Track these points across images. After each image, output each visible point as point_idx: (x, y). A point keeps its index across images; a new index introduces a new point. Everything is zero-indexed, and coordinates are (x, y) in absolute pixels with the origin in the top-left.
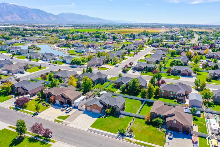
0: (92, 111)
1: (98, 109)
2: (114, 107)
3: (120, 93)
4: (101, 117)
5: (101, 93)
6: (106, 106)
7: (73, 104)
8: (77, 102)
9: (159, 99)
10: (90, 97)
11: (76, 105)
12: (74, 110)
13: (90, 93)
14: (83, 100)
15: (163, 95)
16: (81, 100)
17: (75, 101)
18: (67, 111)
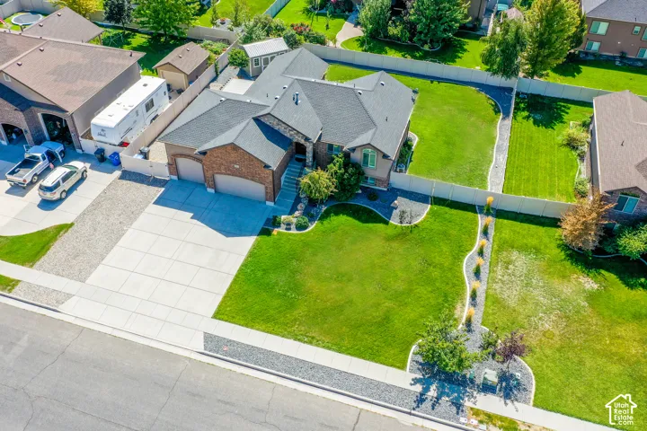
0: (214, 186)
1: (253, 177)
2: (357, 156)
3: (362, 42)
4: (275, 223)
5: (254, 50)
6: (300, 149)
7: (88, 135)
8: (112, 123)
9: (579, 71)
10: (192, 78)
11: (110, 143)
12: (99, 182)
13: (185, 57)
14: (149, 105)
15: (595, 46)
16: (136, 112)
17: (94, 121)
18: (48, 196)
